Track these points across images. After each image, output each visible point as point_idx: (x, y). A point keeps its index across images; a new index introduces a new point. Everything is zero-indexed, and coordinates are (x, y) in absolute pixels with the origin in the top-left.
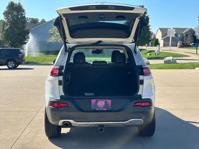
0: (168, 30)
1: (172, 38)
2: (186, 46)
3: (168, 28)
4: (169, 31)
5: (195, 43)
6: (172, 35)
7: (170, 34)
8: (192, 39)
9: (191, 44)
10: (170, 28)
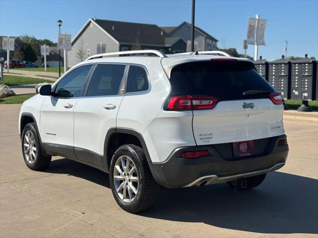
0: (2, 39)
1: (11, 52)
2: (18, 66)
3: (2, 37)
4: (5, 41)
5: (28, 62)
6: (9, 47)
7: (6, 45)
9: (21, 63)
10: (7, 37)
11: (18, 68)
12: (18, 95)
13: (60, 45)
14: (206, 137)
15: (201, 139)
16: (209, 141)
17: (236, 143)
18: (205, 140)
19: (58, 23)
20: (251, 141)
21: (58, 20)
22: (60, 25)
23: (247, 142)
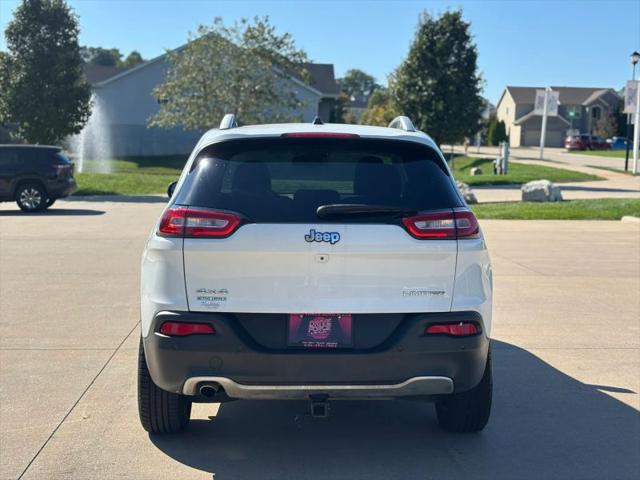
0: (535, 93)
1: (551, 120)
2: (592, 147)
3: (535, 89)
4: (539, 97)
5: (622, 138)
8: (613, 125)
9: (609, 141)
10: (544, 89)
11: (591, 150)
12: (482, 203)
13: (629, 103)
14: (213, 295)
15: (199, 298)
16: (217, 305)
17: (299, 315)
18: (208, 302)
19: (633, 59)
20: (344, 316)
21: (633, 52)
22: (635, 63)
23: (334, 317)
